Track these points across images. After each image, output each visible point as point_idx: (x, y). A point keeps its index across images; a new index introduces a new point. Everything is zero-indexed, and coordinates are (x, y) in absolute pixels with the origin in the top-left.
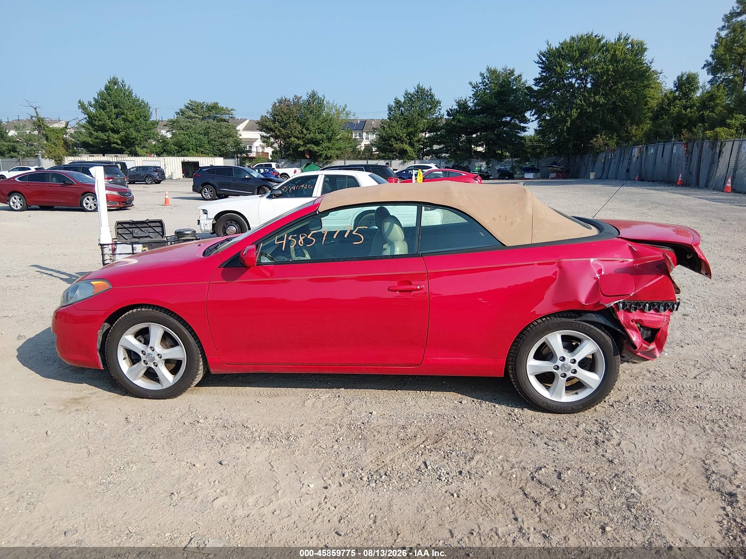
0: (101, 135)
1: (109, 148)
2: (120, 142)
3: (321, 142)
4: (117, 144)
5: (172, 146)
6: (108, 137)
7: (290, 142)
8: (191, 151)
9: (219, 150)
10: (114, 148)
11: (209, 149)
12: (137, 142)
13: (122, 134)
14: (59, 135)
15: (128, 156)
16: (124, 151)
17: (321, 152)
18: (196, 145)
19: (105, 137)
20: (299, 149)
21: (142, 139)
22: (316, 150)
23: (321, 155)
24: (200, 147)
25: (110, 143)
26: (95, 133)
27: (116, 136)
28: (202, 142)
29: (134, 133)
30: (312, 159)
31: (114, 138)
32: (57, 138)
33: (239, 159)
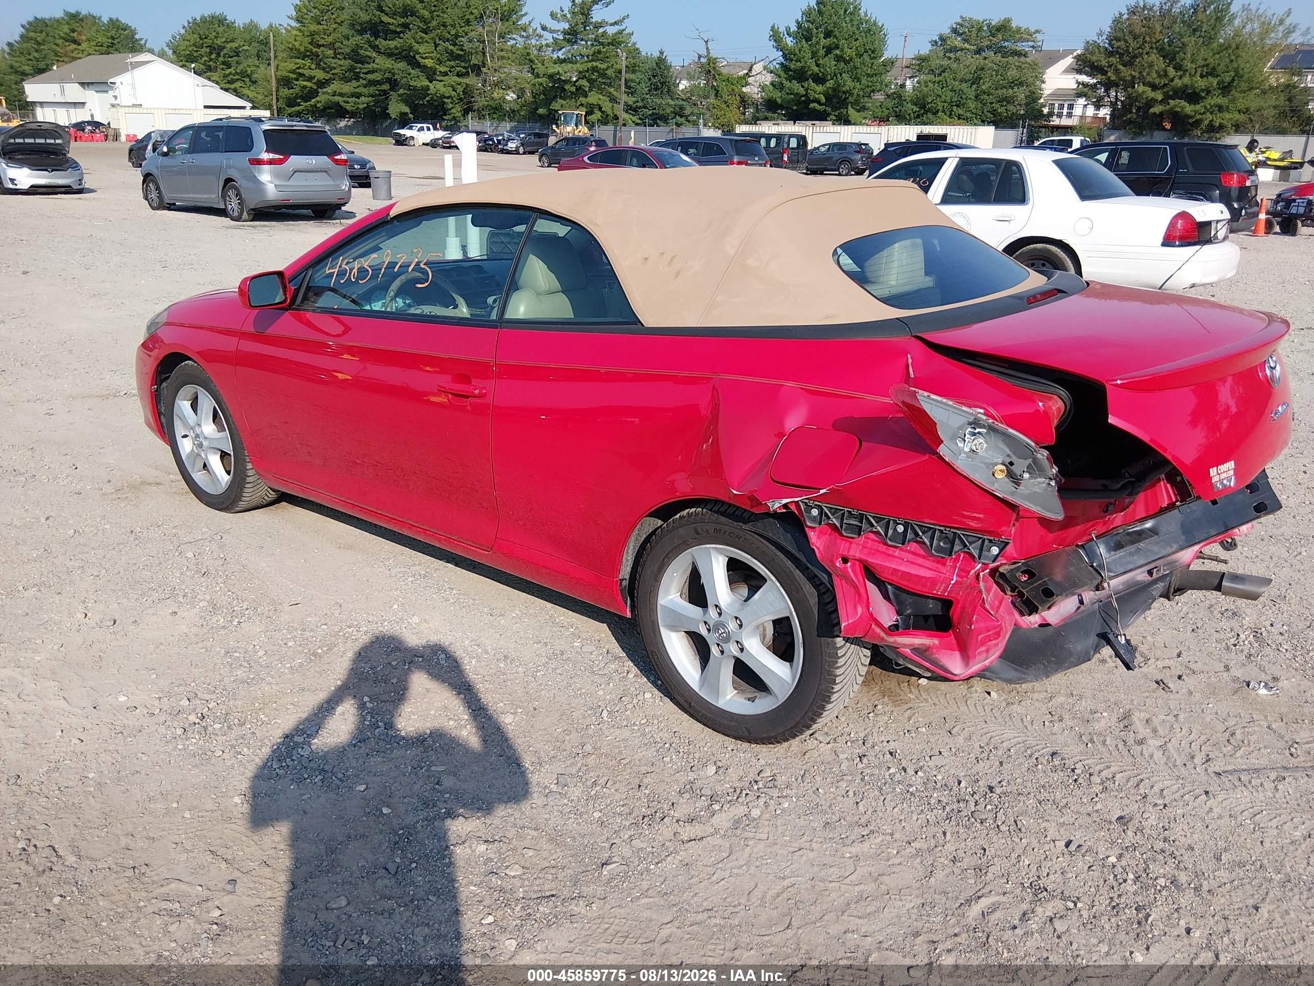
0: (796, 87)
1: (805, 111)
2: (823, 100)
3: (1203, 95)
4: (819, 102)
5: (909, 105)
6: (807, 90)
7: (1134, 95)
8: (940, 114)
9: (994, 112)
10: (814, 110)
11: (974, 111)
12: (851, 99)
13: (830, 84)
14: (735, 87)
15: (834, 124)
16: (829, 115)
17: (1198, 117)
18: (952, 102)
19: (802, 91)
20: (1152, 110)
21: (861, 93)
22: (1189, 113)
23: (1198, 123)
24: (958, 106)
25: (808, 101)
26: (787, 84)
27: (820, 88)
28: (964, 97)
29: (848, 83)
30: (1176, 130)
31: (815, 92)
32: (732, 93)
33: (1025, 131)
